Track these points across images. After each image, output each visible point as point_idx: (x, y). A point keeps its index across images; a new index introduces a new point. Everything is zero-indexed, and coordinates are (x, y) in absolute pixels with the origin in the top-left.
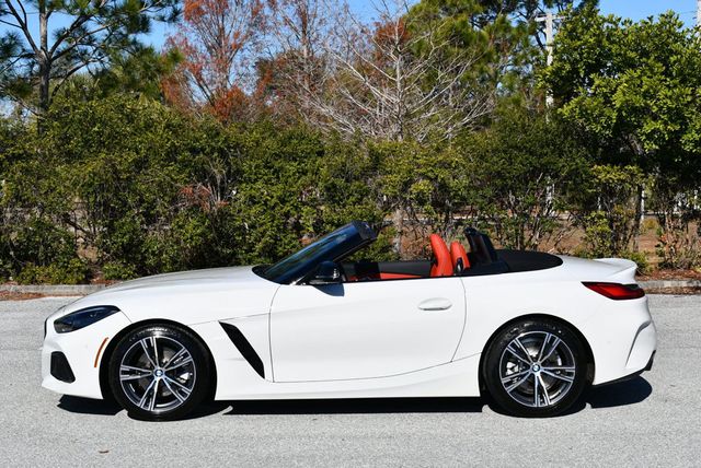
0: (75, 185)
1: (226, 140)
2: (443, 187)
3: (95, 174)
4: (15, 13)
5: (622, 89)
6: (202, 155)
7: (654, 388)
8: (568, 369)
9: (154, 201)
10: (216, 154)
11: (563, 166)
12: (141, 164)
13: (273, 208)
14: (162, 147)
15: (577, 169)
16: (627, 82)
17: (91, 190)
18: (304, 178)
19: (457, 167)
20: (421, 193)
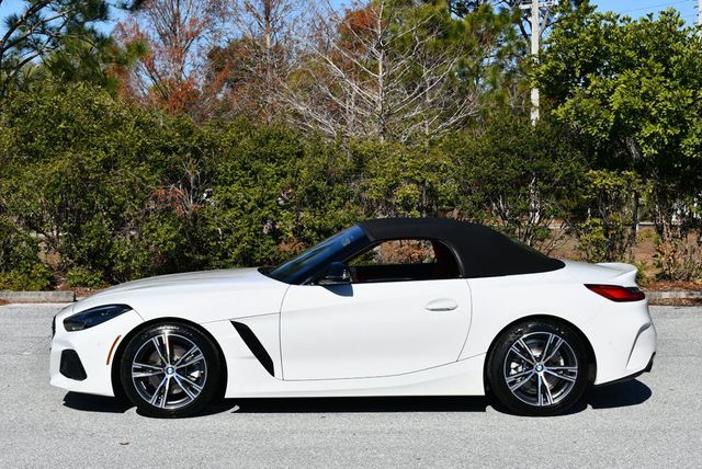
0: (39, 185)
1: (199, 140)
2: (431, 191)
3: (61, 174)
5: (620, 90)
6: (174, 155)
9: (124, 202)
10: (189, 154)
11: (557, 171)
12: (109, 164)
13: (250, 212)
14: (132, 146)
15: (572, 174)
16: (625, 83)
17: (57, 191)
18: (283, 180)
19: (445, 171)
20: (407, 198)
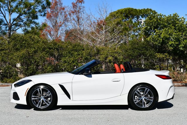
0: (18, 57)
1: (58, 46)
2: (116, 58)
3: (23, 54)
4: (2, 13)
5: (163, 33)
6: (52, 50)
7: (174, 105)
8: (151, 98)
9: (39, 61)
10: (56, 50)
11: (148, 53)
12: (35, 52)
13: (71, 64)
14: (41, 47)
15: (152, 54)
16: (165, 31)
17: (22, 58)
18: (79, 56)
19: (120, 53)
20: (110, 60)
